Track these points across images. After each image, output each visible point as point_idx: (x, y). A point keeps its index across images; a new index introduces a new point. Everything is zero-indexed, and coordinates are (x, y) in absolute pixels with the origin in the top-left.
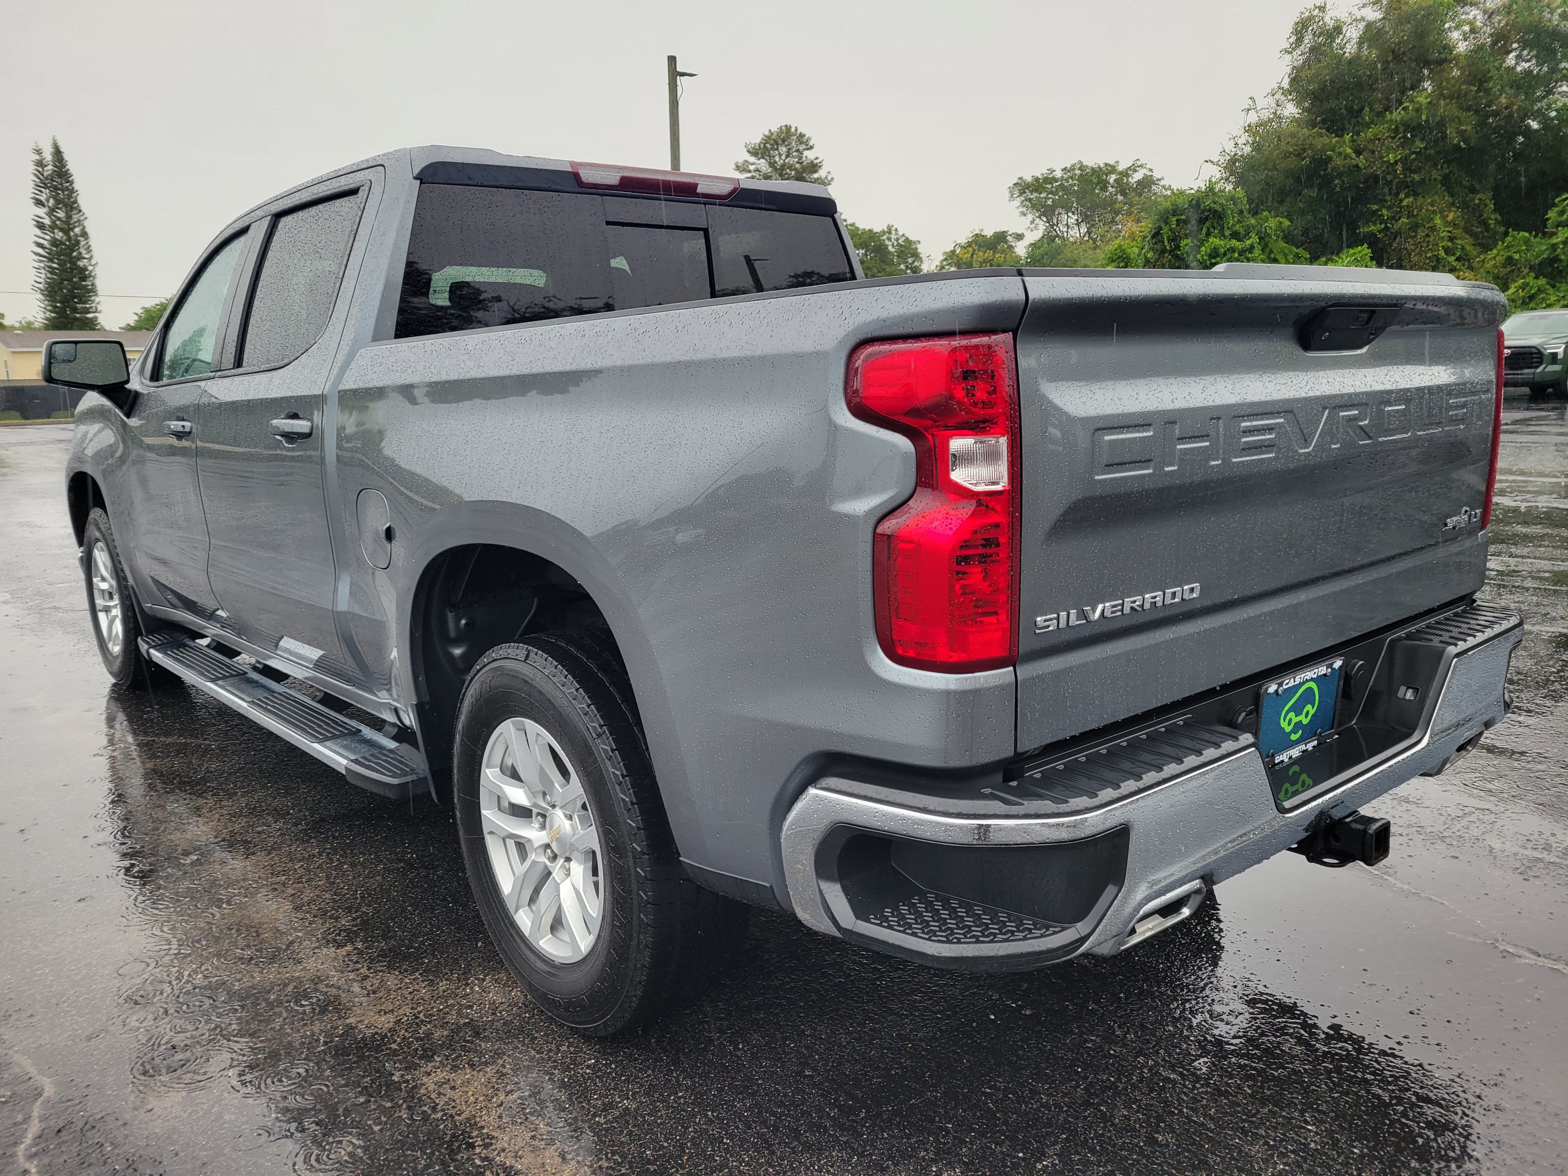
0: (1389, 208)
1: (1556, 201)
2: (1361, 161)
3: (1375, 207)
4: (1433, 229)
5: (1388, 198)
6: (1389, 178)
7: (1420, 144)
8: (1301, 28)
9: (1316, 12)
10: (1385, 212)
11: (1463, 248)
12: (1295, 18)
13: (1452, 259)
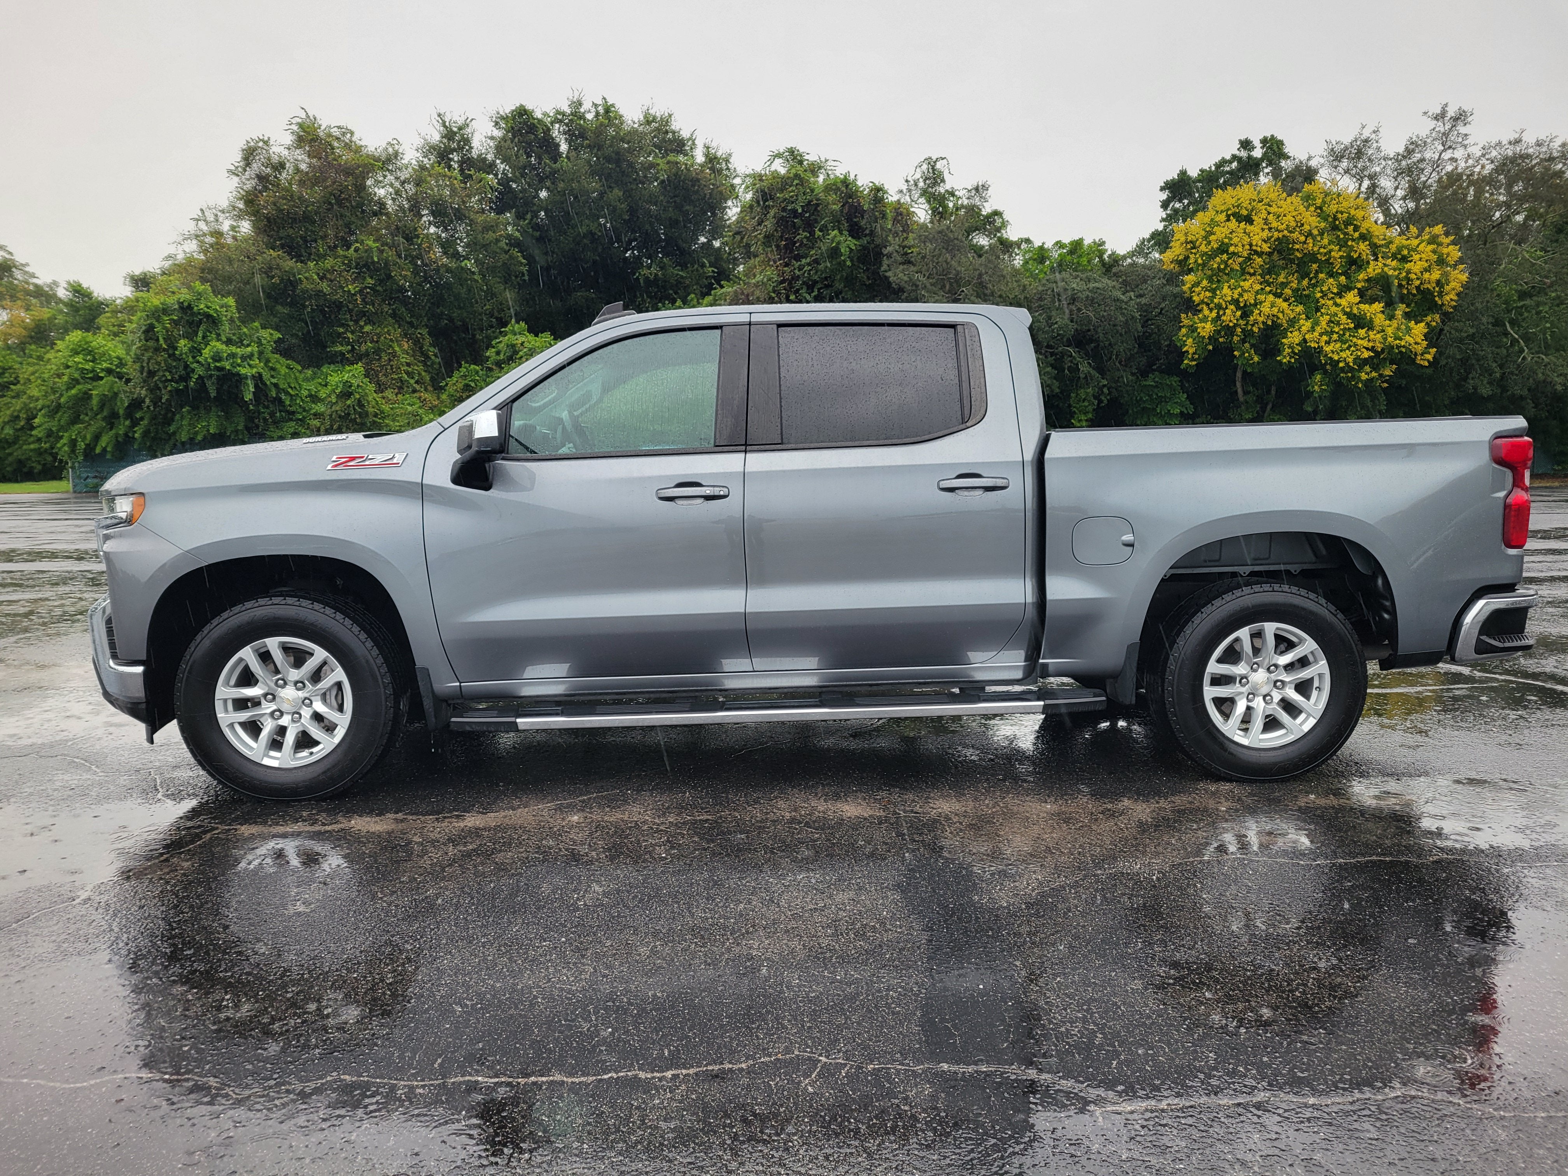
0: (353, 332)
1: (493, 342)
2: (325, 286)
3: (341, 330)
4: (394, 355)
5: (351, 323)
6: (351, 306)
7: (370, 281)
8: (249, 154)
9: (261, 144)
10: (349, 335)
11: (419, 374)
12: (242, 144)
13: (412, 381)
